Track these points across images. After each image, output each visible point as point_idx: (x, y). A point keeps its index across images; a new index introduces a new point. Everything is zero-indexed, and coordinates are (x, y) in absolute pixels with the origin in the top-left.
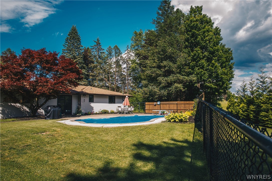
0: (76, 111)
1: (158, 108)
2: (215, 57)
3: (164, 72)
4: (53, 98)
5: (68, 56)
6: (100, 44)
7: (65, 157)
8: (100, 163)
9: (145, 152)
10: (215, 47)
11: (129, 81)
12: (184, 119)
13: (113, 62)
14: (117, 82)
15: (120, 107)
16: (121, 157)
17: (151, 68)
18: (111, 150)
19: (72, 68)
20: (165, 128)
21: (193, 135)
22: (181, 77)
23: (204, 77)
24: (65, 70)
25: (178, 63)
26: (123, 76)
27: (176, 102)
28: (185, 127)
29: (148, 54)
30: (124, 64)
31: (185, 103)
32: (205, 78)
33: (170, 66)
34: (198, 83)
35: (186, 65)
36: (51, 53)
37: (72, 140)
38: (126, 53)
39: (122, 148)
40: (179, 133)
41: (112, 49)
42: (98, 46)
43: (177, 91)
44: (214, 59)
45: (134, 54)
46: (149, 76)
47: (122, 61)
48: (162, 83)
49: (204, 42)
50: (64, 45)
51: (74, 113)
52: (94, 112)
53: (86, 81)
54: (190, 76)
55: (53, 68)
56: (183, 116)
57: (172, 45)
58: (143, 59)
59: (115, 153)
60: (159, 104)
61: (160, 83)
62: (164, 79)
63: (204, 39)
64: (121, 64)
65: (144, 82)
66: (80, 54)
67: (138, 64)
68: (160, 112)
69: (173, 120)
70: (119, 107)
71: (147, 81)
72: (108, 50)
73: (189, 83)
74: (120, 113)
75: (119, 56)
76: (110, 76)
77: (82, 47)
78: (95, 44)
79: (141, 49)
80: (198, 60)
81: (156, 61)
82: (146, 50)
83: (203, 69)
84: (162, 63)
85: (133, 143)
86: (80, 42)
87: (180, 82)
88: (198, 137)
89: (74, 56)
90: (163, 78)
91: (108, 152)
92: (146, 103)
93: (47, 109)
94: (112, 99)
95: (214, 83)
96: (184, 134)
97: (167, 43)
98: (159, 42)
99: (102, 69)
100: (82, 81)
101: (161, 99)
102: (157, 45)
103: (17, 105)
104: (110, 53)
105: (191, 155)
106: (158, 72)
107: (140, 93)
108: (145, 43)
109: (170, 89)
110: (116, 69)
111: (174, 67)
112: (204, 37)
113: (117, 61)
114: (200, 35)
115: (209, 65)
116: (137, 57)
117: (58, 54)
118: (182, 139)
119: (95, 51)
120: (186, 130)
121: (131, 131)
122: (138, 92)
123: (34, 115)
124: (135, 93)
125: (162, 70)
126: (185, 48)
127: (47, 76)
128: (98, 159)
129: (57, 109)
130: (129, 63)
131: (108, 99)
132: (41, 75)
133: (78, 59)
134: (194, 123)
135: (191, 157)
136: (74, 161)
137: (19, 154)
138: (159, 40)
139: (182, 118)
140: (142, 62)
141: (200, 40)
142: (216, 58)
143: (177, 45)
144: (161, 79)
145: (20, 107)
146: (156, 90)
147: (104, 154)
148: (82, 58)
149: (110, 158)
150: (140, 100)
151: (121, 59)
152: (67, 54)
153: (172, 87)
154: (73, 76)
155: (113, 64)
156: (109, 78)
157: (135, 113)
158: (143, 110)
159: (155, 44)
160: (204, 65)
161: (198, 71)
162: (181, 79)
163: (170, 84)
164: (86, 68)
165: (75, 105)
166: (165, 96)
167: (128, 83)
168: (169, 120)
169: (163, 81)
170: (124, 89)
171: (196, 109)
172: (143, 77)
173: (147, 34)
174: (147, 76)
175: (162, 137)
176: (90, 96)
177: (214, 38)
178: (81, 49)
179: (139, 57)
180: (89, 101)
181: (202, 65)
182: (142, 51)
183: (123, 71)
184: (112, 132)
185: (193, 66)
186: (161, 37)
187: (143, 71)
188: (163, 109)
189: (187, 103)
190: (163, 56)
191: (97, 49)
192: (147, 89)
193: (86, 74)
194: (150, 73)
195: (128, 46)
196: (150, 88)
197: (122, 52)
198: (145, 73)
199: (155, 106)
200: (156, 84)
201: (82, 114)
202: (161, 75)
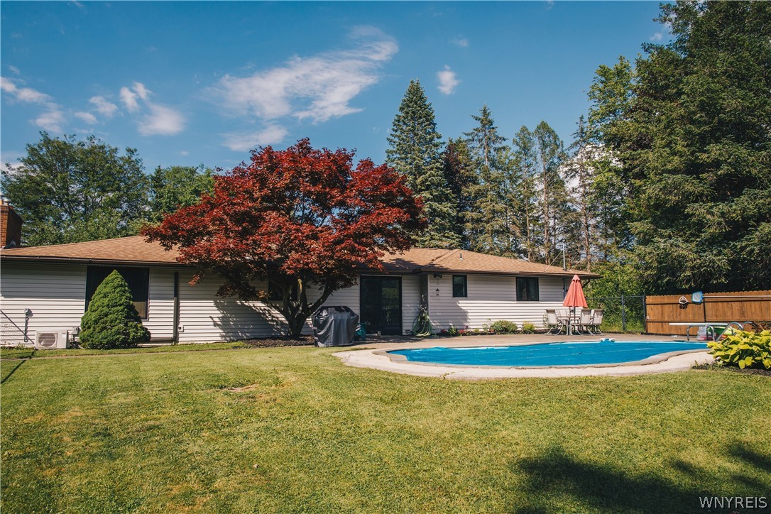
0: (415, 325)
1: (694, 314)
3: (711, 185)
4: (342, 287)
5: (401, 168)
6: (491, 122)
11: (591, 231)
13: (536, 176)
14: (554, 236)
15: (553, 311)
17: (661, 174)
19: (390, 193)
24: (368, 201)
26: (571, 216)
29: (648, 128)
30: (571, 177)
33: (737, 159)
36: (328, 153)
41: (529, 134)
42: (487, 131)
46: (657, 207)
47: (566, 169)
48: (707, 224)
50: (392, 138)
51: (408, 330)
52: (467, 327)
53: (453, 236)
55: (330, 194)
60: (698, 301)
61: (701, 225)
62: (715, 210)
64: (561, 178)
65: (638, 227)
66: (434, 158)
68: (703, 329)
69: (749, 361)
70: (548, 311)
71: (651, 223)
72: (517, 139)
74: (554, 332)
75: (553, 153)
76: (528, 219)
77: (439, 137)
78: (479, 125)
79: (624, 119)
81: (679, 148)
84: (705, 152)
86: (435, 124)
89: (418, 167)
90: (711, 207)
92: (649, 299)
93: (317, 315)
94: (527, 288)
99: (502, 198)
100: (444, 236)
101: (705, 282)
102: (680, 93)
103: (256, 304)
104: (525, 147)
106: (688, 187)
107: (627, 267)
110: (548, 197)
113: (549, 169)
117: (353, 155)
119: (479, 145)
122: (618, 263)
123: (295, 334)
124: (612, 269)
125: (709, 177)
129: (346, 315)
130: (587, 174)
131: (515, 287)
133: (427, 175)
138: (688, 72)
140: (628, 159)
144: (703, 210)
146: (683, 249)
148: (441, 170)
151: (563, 164)
152: (398, 163)
153: (747, 237)
154: (391, 217)
155: (536, 182)
156: (524, 225)
157: (610, 332)
159: (674, 91)
163: (739, 228)
164: (453, 198)
165: (413, 305)
166: (720, 273)
167: (588, 236)
168: (727, 360)
169: (709, 216)
172: (634, 212)
173: (643, 68)
174: (648, 207)
176: (457, 279)
178: (436, 145)
179: (618, 147)
180: (451, 295)
182: (628, 125)
183: (570, 201)
187: (635, 192)
188: (715, 319)
190: (706, 128)
191: (484, 140)
192: (648, 250)
193: (453, 217)
194: (660, 193)
195: (582, 118)
196: (662, 245)
197: (562, 142)
198: (643, 196)
199: (682, 310)
200: (683, 230)
201: (431, 335)
202: (701, 195)
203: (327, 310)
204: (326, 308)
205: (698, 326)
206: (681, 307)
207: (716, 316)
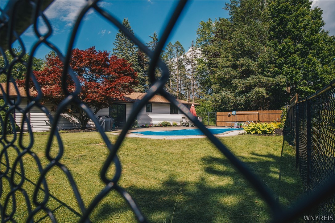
1: (232, 119)
2: (312, 50)
3: (240, 73)
4: (105, 107)
5: (120, 56)
6: (157, 40)
7: (125, 168)
8: (166, 176)
9: (219, 166)
10: (314, 35)
11: (195, 87)
12: (268, 131)
13: (174, 63)
14: (180, 88)
15: (185, 118)
16: (190, 171)
17: (223, 68)
18: (178, 162)
19: (126, 71)
20: (243, 140)
21: (282, 149)
22: (264, 79)
23: (296, 78)
24: (117, 73)
25: (260, 60)
26: (187, 80)
27: (257, 111)
28: (270, 140)
29: (219, 50)
30: (188, 65)
31: (269, 113)
32: (298, 79)
33: (249, 65)
34: (288, 86)
35: (270, 62)
36: (101, 52)
37: (131, 152)
38: (191, 51)
39: (191, 161)
40: (263, 147)
41: (172, 46)
42: (155, 43)
43: (259, 97)
44: (311, 53)
45: (201, 51)
46: (221, 79)
47: (186, 61)
48: (238, 87)
49: (297, 30)
50: (115, 43)
52: (152, 124)
53: (141, 87)
54: (276, 77)
55: (104, 70)
56: (268, 127)
57: (251, 36)
58: (213, 57)
59: (183, 166)
60: (234, 114)
61: (236, 87)
62: (241, 82)
63: (297, 26)
64: (184, 64)
65: (214, 86)
66: (134, 54)
67: (206, 65)
68: (236, 124)
69: (254, 132)
70: (183, 118)
71: (219, 85)
73: (275, 86)
74: (184, 126)
75: (181, 54)
76: (170, 81)
78: (152, 40)
79: (210, 44)
80: (288, 56)
81: (230, 58)
82: (216, 45)
83: (295, 67)
84: (238, 61)
85: (204, 156)
87: (263, 85)
88: (288, 152)
89: (127, 57)
90: (240, 81)
91: (174, 165)
92: (218, 113)
93: (98, 119)
94: (174, 109)
95: (311, 86)
96: (269, 148)
97: (245, 34)
98: (234, 33)
100: (137, 87)
101: (236, 107)
102: (231, 38)
103: (65, 115)
104: (170, 51)
105: (279, 171)
106: (232, 73)
107: (209, 101)
108: (216, 36)
109: (248, 95)
110: (178, 72)
111: (254, 65)
112: (298, 23)
113: (179, 60)
114: (291, 21)
115: (303, 62)
116: (205, 55)
117: (109, 53)
118: (267, 154)
119: (152, 49)
120: (272, 143)
121: (200, 143)
122: (206, 100)
123: (84, 127)
124: (203, 102)
125: (239, 70)
126: (270, 39)
127: (98, 80)
128: (162, 172)
129: (110, 119)
130: (194, 64)
131: (170, 108)
132: (91, 80)
133: (131, 60)
134: (282, 136)
135: (280, 174)
136: (136, 173)
137: (75, 164)
138: (234, 31)
139: (266, 128)
140: (212, 61)
141: (291, 27)
142: (315, 51)
143: (259, 36)
144: (237, 82)
145: (69, 117)
146: (231, 96)
147: (170, 167)
148: (137, 59)
149: (177, 171)
150: (210, 110)
151: (185, 59)
152: (118, 55)
153: (251, 92)
154: (127, 80)
155: (174, 65)
156: (169, 83)
158: (213, 122)
159: (229, 37)
160: (296, 62)
161: (288, 70)
162: (264, 82)
163: (248, 89)
164: (141, 71)
166: (242, 104)
167: (194, 88)
168: (248, 132)
169: (239, 84)
170: (189, 97)
171: (284, 120)
172: (213, 80)
173: (217, 24)
174: (218, 79)
175: (240, 151)
176: (147, 105)
177: (311, 23)
178: (134, 48)
179: (207, 55)
180: (146, 111)
181: (293, 61)
182: (212, 47)
183: (187, 74)
184: (177, 144)
185: (281, 64)
186: (236, 27)
187: (213, 73)
188: (239, 120)
189: (273, 112)
190: (239, 52)
191: (154, 47)
192: (218, 95)
193: (141, 79)
194: (223, 75)
195: (193, 41)
196: (223, 94)
197: (185, 50)
198: (216, 75)
199: (229, 117)
200: (230, 88)
201: (138, 127)
202: (236, 76)
203: (102, 117)
204: (102, 116)
205: (234, 123)
206: (228, 116)
207: (240, 119)
